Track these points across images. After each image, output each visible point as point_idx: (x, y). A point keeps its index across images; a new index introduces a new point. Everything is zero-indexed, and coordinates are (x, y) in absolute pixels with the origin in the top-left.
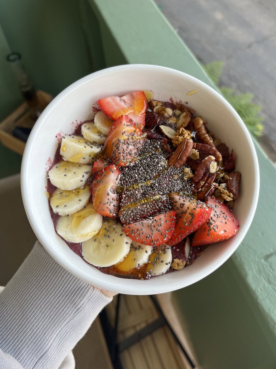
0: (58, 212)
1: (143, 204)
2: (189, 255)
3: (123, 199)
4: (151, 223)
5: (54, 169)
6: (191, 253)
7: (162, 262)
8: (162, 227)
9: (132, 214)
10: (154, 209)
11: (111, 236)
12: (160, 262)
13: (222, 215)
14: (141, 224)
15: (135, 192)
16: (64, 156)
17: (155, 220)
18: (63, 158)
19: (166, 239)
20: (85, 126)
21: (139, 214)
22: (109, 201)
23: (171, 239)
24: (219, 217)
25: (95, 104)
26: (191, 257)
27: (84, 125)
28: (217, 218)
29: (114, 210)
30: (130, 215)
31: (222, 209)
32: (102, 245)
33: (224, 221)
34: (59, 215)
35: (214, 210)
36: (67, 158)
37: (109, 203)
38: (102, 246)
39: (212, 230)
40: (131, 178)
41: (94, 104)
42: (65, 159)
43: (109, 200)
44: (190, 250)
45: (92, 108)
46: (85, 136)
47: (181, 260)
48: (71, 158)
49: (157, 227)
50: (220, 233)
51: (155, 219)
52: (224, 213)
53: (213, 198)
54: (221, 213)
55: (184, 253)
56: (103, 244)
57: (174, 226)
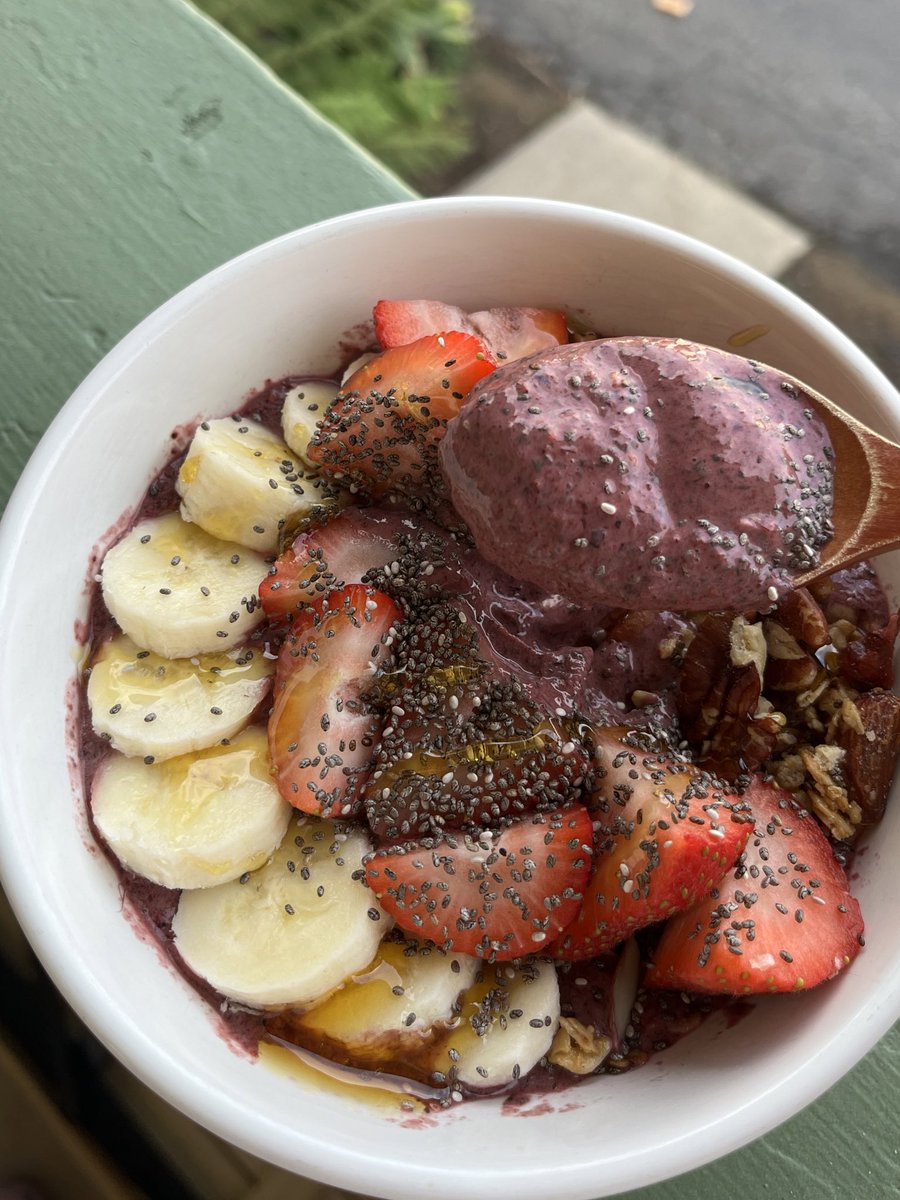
0: (110, 733)
1: (471, 767)
2: (631, 1022)
3: (391, 725)
4: (481, 860)
5: (129, 547)
6: (641, 1011)
7: (516, 1015)
8: (531, 883)
9: (414, 805)
10: (512, 799)
11: (314, 872)
12: (507, 1015)
13: (792, 875)
14: (437, 861)
15: (447, 701)
16: (186, 500)
17: (503, 852)
18: (182, 508)
19: (544, 936)
20: (301, 396)
21: (445, 808)
22: (323, 758)
23: (567, 937)
24: (773, 883)
25: (353, 331)
26: (636, 1031)
27: (299, 389)
28: (764, 886)
29: (346, 791)
30: (408, 805)
31: (800, 846)
32: (269, 901)
33: (791, 905)
34: (113, 746)
35: (757, 844)
36: (193, 510)
37: (322, 764)
38: (267, 908)
39: (724, 946)
40: (442, 625)
41: (347, 334)
42: (188, 513)
43: (322, 753)
44: (636, 1000)
45: (338, 347)
46: (288, 437)
47: (591, 1029)
48: (208, 514)
49: (507, 880)
50: (755, 965)
51: (501, 845)
52: (800, 869)
53: (771, 785)
54: (785, 863)
55: (606, 1003)
56: (274, 899)
57: (578, 882)
